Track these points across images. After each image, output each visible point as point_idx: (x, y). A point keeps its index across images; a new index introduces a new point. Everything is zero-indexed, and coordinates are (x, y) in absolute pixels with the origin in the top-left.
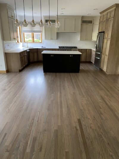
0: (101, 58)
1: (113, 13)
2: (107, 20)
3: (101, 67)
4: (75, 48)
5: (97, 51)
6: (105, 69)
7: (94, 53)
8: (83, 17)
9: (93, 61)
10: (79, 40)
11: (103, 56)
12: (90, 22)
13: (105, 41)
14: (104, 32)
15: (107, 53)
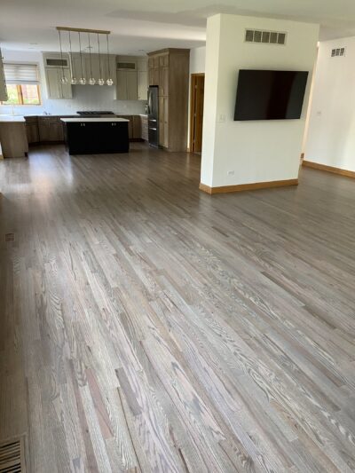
0: (158, 128)
1: (167, 61)
2: (160, 68)
3: (161, 142)
4: (109, 114)
5: (150, 118)
6: (166, 145)
7: (145, 122)
8: (118, 57)
9: (146, 137)
10: (115, 98)
11: (161, 124)
12: (131, 66)
13: (162, 101)
14: (157, 86)
15: (166, 119)
